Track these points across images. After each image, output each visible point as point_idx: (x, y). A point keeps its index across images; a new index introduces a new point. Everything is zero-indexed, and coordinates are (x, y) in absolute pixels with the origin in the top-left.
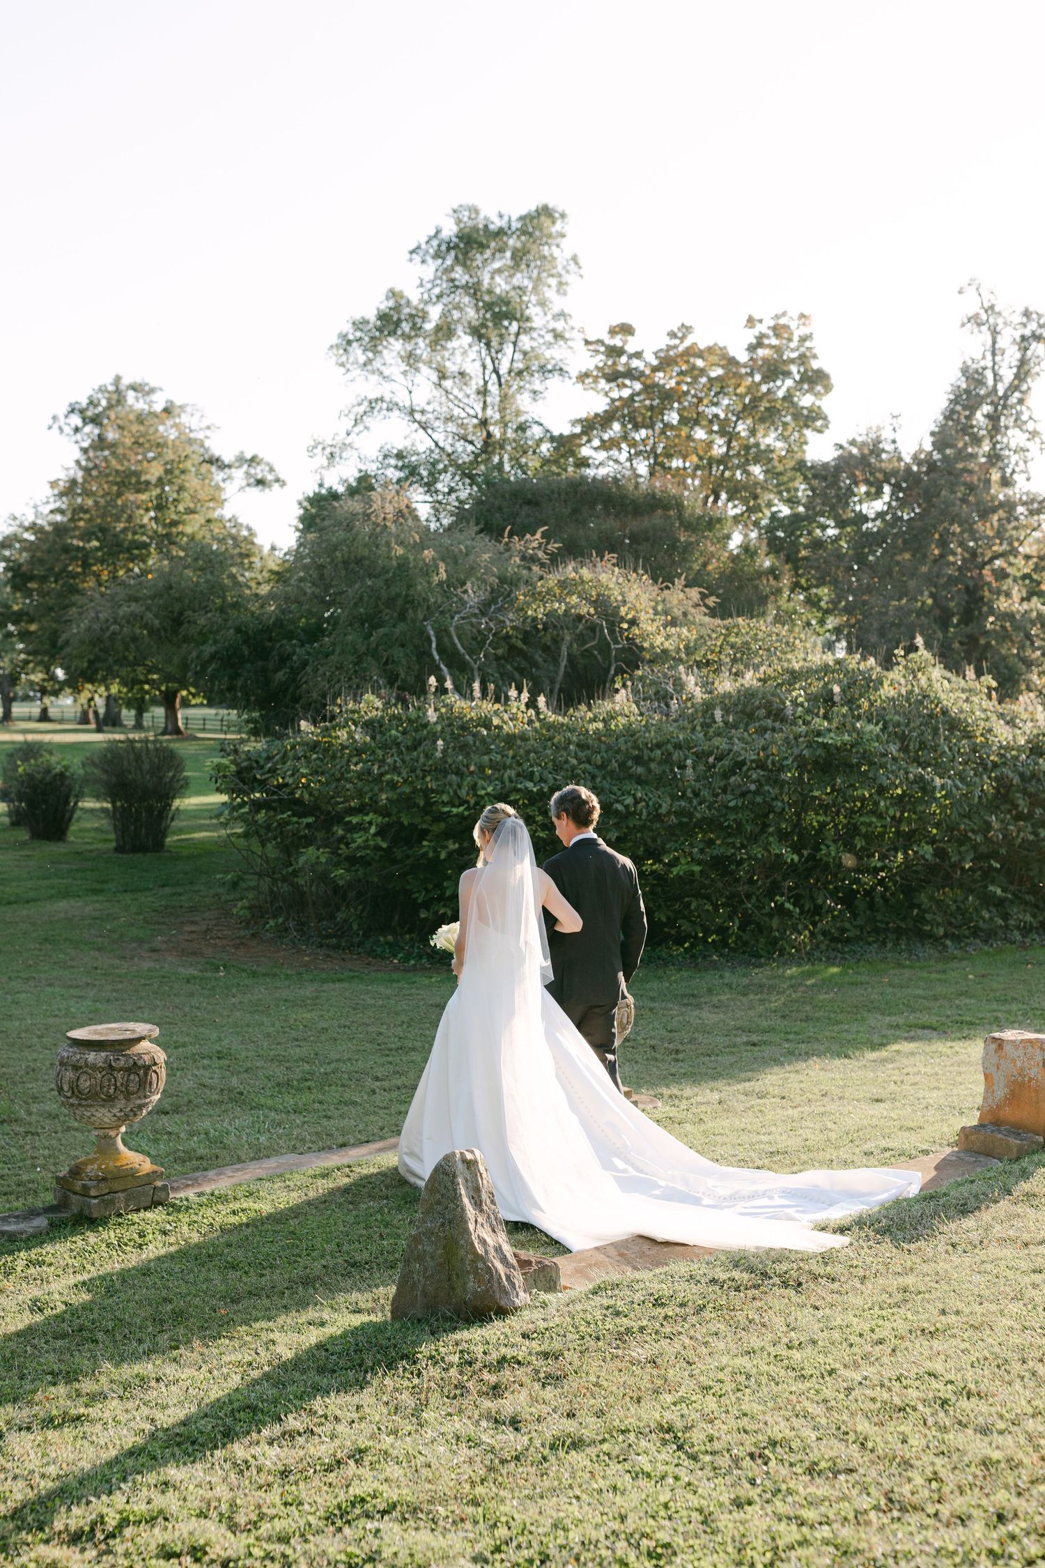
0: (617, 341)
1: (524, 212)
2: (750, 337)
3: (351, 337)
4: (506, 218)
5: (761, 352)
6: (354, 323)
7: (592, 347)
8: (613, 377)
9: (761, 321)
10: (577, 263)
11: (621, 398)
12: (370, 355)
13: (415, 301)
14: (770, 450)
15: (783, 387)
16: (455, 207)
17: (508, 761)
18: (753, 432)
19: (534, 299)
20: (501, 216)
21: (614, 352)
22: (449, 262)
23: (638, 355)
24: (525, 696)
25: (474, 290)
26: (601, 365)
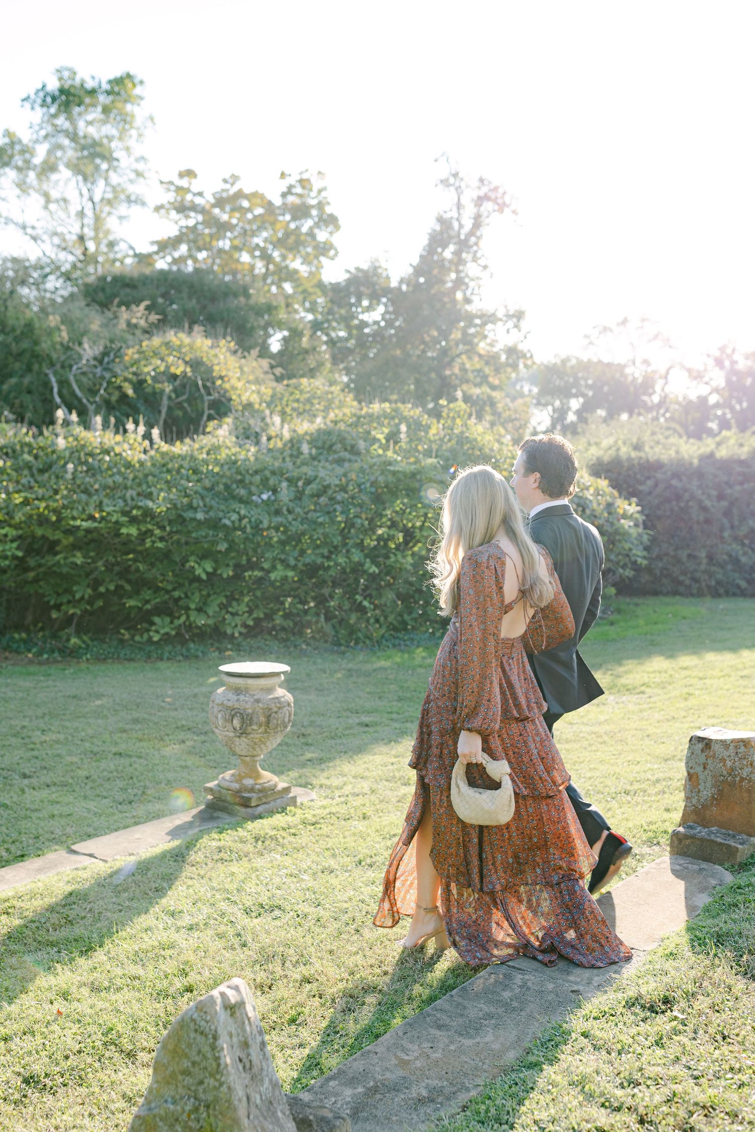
0: (184, 183)
1: (112, 77)
2: (283, 186)
4: (97, 81)
5: (291, 199)
7: (165, 187)
8: (182, 209)
9: (290, 175)
10: (152, 121)
11: (187, 227)
13: (25, 141)
14: (296, 272)
15: (306, 225)
16: (57, 68)
17: (129, 483)
18: (284, 257)
19: (120, 144)
20: (93, 78)
21: (179, 190)
22: (53, 110)
23: (200, 194)
24: (142, 429)
25: (74, 137)
26: (172, 200)
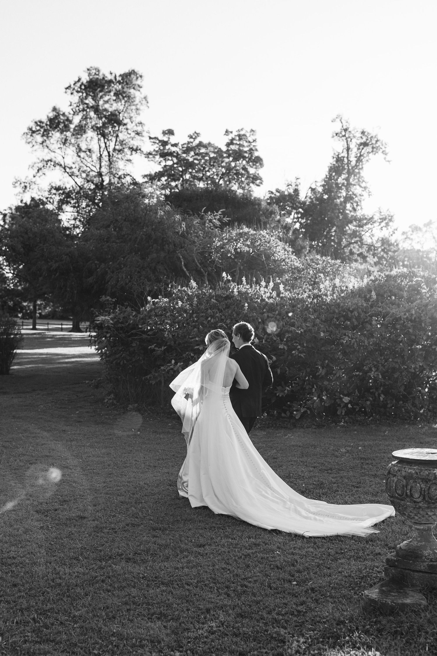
0: (165, 139)
1: (122, 73)
2: (227, 139)
3: (34, 129)
4: (114, 75)
5: (233, 147)
6: (36, 123)
7: (152, 140)
8: (164, 155)
9: (231, 132)
10: (146, 100)
11: (167, 166)
12: (45, 138)
13: (67, 113)
16: (89, 67)
20: (111, 74)
21: (164, 143)
22: (85, 95)
23: (175, 145)
25: (96, 109)
26: (157, 149)
